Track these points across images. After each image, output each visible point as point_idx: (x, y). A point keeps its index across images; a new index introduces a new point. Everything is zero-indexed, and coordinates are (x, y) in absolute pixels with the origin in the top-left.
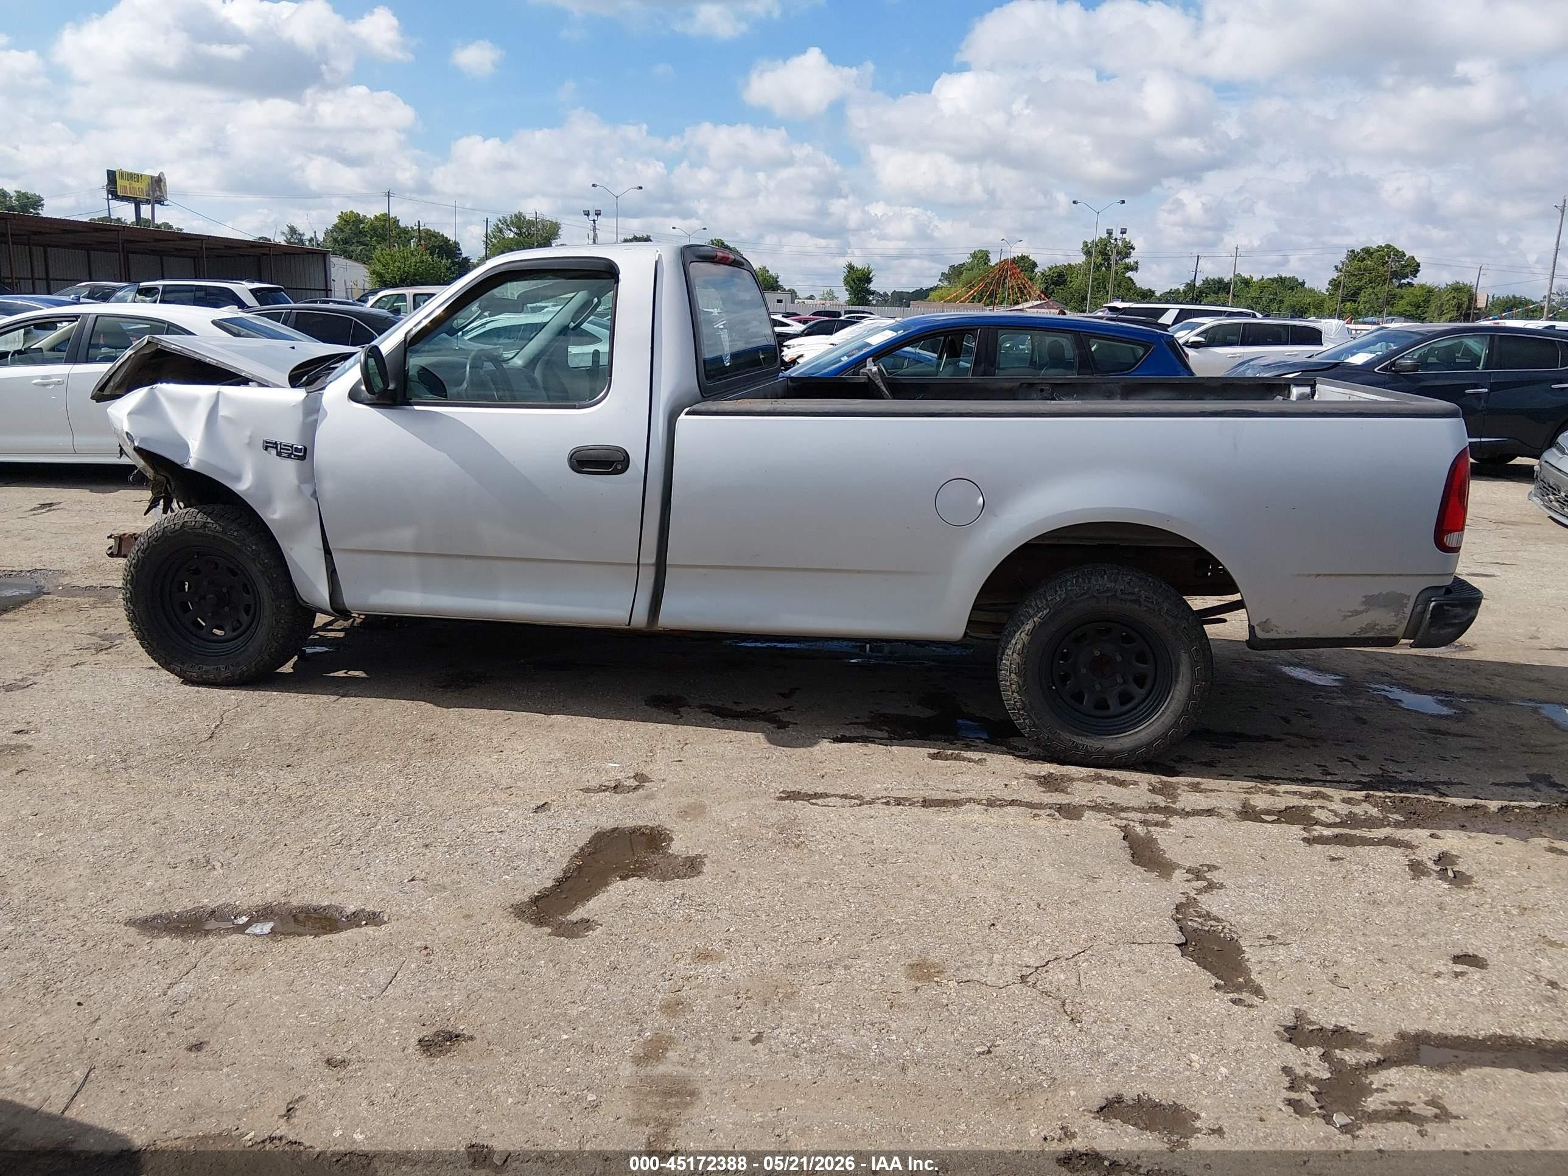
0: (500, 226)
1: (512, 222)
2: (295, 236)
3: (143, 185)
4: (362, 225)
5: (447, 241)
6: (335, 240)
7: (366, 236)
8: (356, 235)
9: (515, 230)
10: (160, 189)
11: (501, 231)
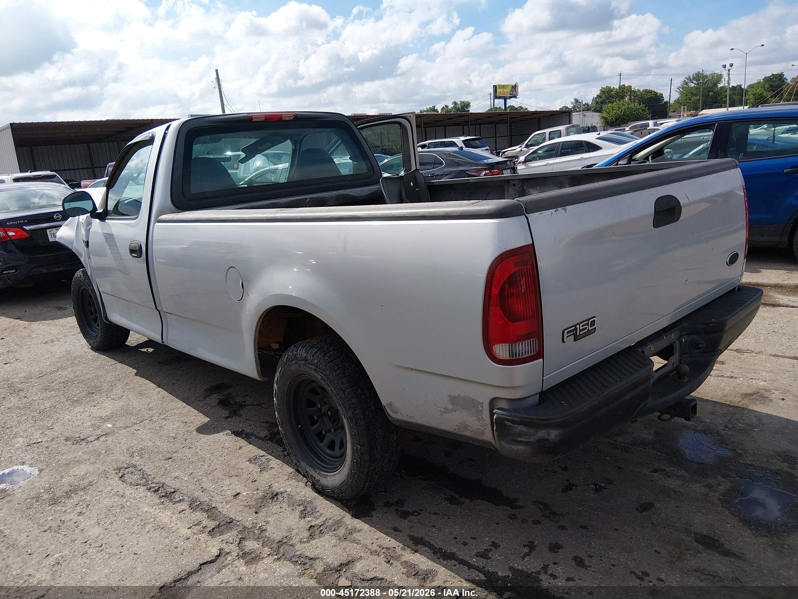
0: (687, 81)
1: (694, 78)
2: (577, 104)
3: (508, 90)
4: (612, 93)
5: (656, 93)
6: (597, 103)
7: (613, 98)
8: (608, 98)
9: (695, 82)
10: (516, 90)
11: (687, 84)
